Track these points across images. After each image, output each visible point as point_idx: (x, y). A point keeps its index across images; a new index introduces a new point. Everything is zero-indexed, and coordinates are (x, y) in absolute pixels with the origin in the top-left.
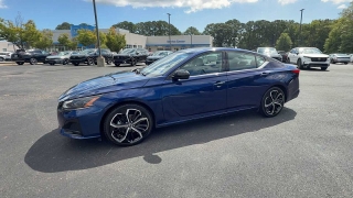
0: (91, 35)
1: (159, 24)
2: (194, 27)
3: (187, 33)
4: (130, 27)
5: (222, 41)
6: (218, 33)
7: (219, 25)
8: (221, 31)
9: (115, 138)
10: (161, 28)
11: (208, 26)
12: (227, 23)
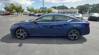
0: (44, 10)
1: (63, 6)
3: (71, 8)
4: (55, 8)
5: (82, 11)
6: (81, 8)
7: (81, 6)
8: (82, 8)
9: (18, 37)
10: (63, 8)
11: (78, 6)
12: (84, 5)
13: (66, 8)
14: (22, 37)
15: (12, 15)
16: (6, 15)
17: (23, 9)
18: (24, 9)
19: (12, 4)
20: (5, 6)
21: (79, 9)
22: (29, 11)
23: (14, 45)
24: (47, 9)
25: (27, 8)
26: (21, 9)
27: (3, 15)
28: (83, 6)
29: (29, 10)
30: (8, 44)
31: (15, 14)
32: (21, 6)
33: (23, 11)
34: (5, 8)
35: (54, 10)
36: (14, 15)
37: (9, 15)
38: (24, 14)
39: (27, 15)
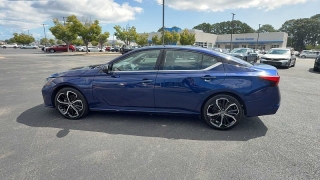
0: (170, 35)
2: (270, 24)
3: (260, 30)
4: (206, 28)
5: (303, 37)
6: (299, 29)
7: (301, 20)
8: (302, 26)
9: (61, 111)
10: (234, 27)
11: (286, 23)
12: (313, 18)
13: (246, 29)
14: (72, 112)
15: (72, 50)
16: (56, 50)
17: (103, 33)
18: (107, 35)
19: (70, 19)
20: (53, 25)
21: (290, 31)
22: (123, 39)
23: (47, 133)
24: (178, 34)
25: (117, 28)
26: (97, 33)
27: (49, 51)
28: (307, 21)
29: (120, 36)
30: (33, 128)
31: (82, 48)
32: (97, 22)
33: (103, 40)
34: (54, 31)
35: (201, 37)
36: (78, 51)
37: (66, 50)
38: (108, 50)
39: (117, 50)
